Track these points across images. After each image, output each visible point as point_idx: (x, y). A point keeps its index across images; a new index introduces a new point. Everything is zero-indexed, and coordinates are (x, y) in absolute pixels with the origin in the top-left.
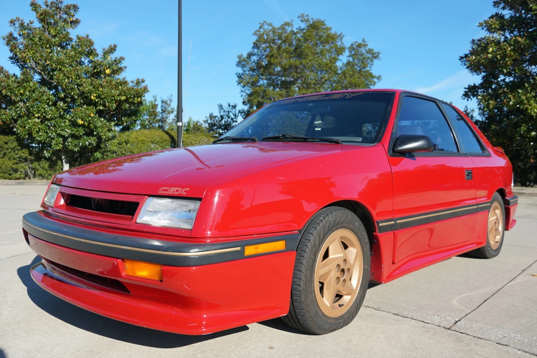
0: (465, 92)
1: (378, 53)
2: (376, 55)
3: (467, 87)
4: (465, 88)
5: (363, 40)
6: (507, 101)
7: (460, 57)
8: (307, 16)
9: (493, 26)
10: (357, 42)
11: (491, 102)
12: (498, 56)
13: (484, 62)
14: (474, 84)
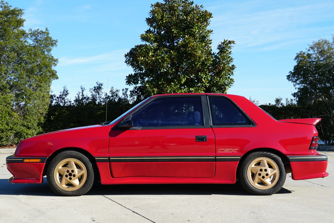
0: (127, 79)
1: (56, 41)
2: (54, 42)
3: (128, 76)
4: (127, 77)
5: (47, 30)
6: (166, 90)
7: (125, 55)
8: (6, 3)
9: (151, 39)
10: (38, 30)
11: (155, 89)
12: (160, 60)
13: (151, 62)
14: (131, 74)
